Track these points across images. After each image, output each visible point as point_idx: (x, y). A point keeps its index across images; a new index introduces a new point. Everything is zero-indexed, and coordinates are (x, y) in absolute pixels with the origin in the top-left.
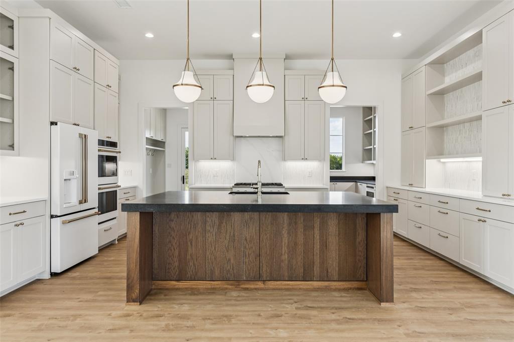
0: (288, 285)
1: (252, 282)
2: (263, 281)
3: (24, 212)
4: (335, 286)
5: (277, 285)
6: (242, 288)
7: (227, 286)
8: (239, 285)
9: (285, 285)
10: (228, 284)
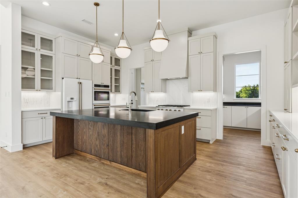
0: (120, 167)
1: (105, 160)
2: (110, 161)
3: (47, 113)
4: (143, 175)
5: (116, 165)
6: (102, 162)
7: (96, 159)
8: (101, 160)
9: (119, 166)
10: (97, 159)
